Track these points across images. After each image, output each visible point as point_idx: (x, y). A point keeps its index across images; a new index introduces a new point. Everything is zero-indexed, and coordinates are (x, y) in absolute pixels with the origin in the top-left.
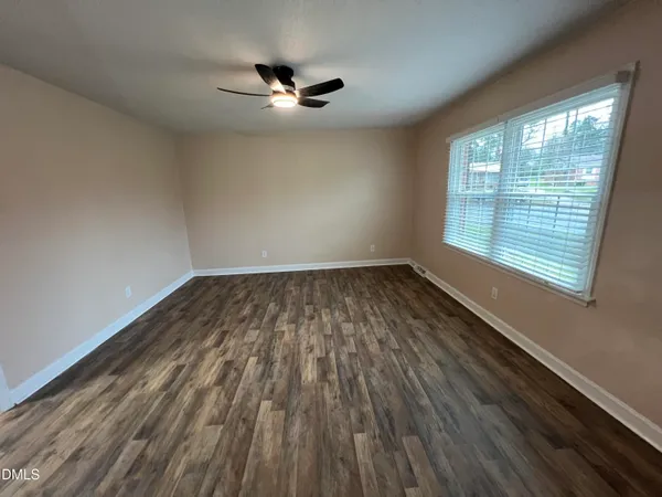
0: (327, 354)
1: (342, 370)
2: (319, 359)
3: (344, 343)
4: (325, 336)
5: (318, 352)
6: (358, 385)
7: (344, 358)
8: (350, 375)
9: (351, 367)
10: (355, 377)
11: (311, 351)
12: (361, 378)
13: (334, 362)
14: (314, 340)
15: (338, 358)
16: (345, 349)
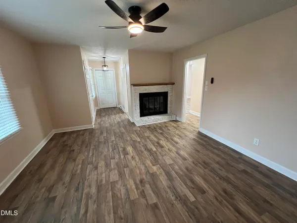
0: (125, 157)
1: (118, 152)
2: (128, 154)
3: (117, 164)
4: (128, 167)
5: (129, 157)
6: (112, 148)
7: (117, 156)
8: (115, 151)
9: (114, 153)
10: (113, 150)
11: (132, 157)
12: (111, 150)
13: (121, 154)
14: (133, 163)
15: (120, 156)
16: (117, 161)
